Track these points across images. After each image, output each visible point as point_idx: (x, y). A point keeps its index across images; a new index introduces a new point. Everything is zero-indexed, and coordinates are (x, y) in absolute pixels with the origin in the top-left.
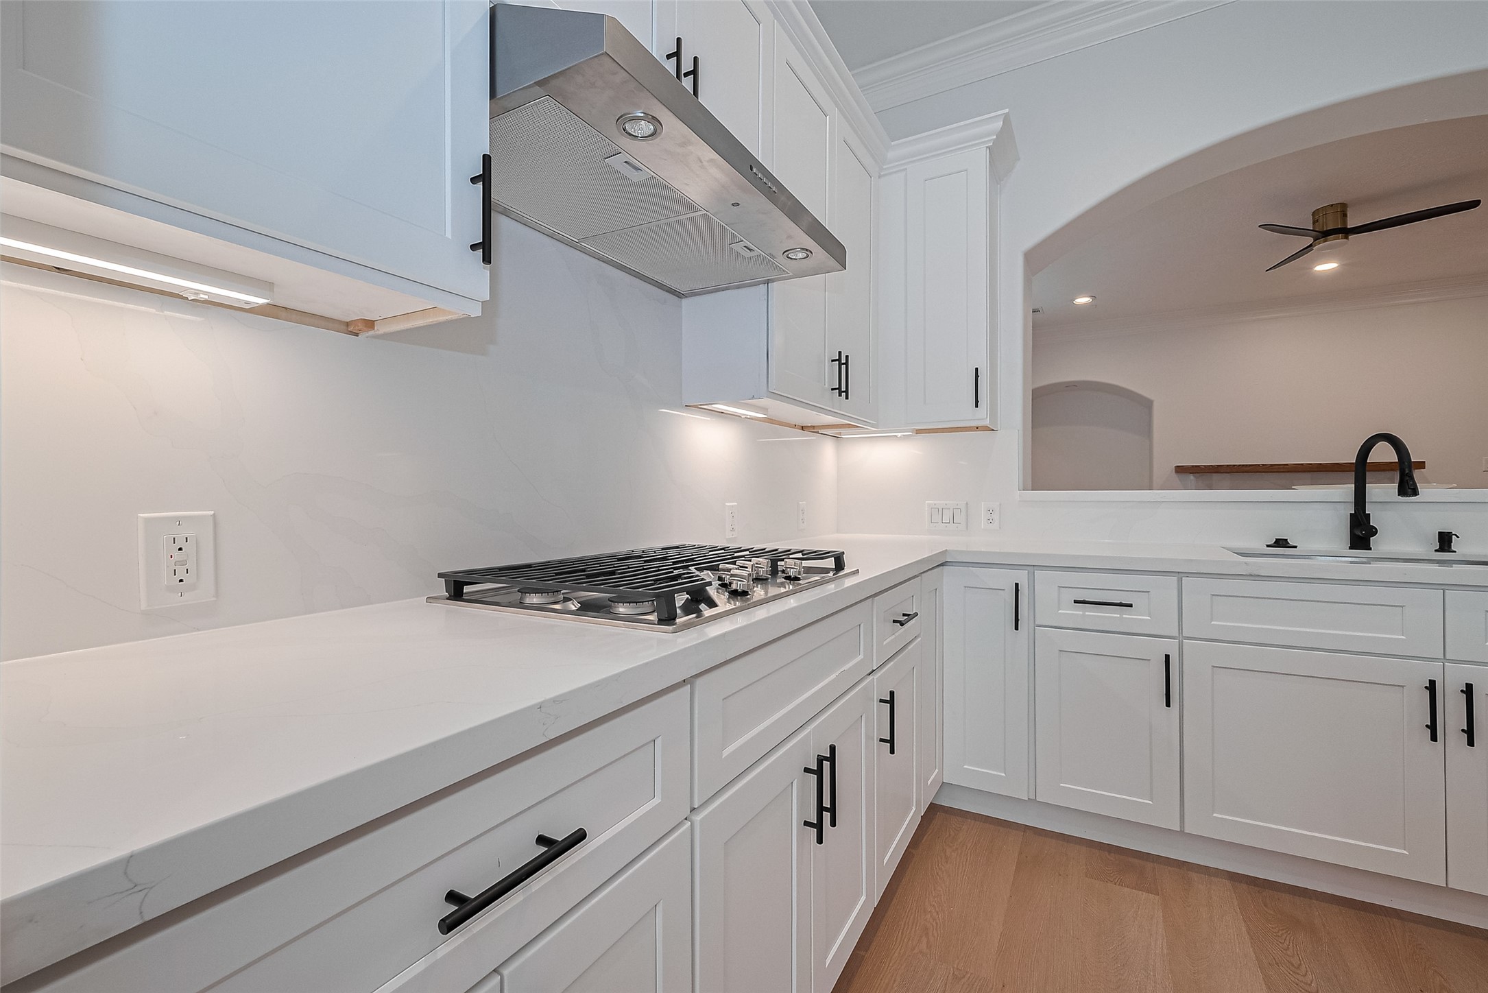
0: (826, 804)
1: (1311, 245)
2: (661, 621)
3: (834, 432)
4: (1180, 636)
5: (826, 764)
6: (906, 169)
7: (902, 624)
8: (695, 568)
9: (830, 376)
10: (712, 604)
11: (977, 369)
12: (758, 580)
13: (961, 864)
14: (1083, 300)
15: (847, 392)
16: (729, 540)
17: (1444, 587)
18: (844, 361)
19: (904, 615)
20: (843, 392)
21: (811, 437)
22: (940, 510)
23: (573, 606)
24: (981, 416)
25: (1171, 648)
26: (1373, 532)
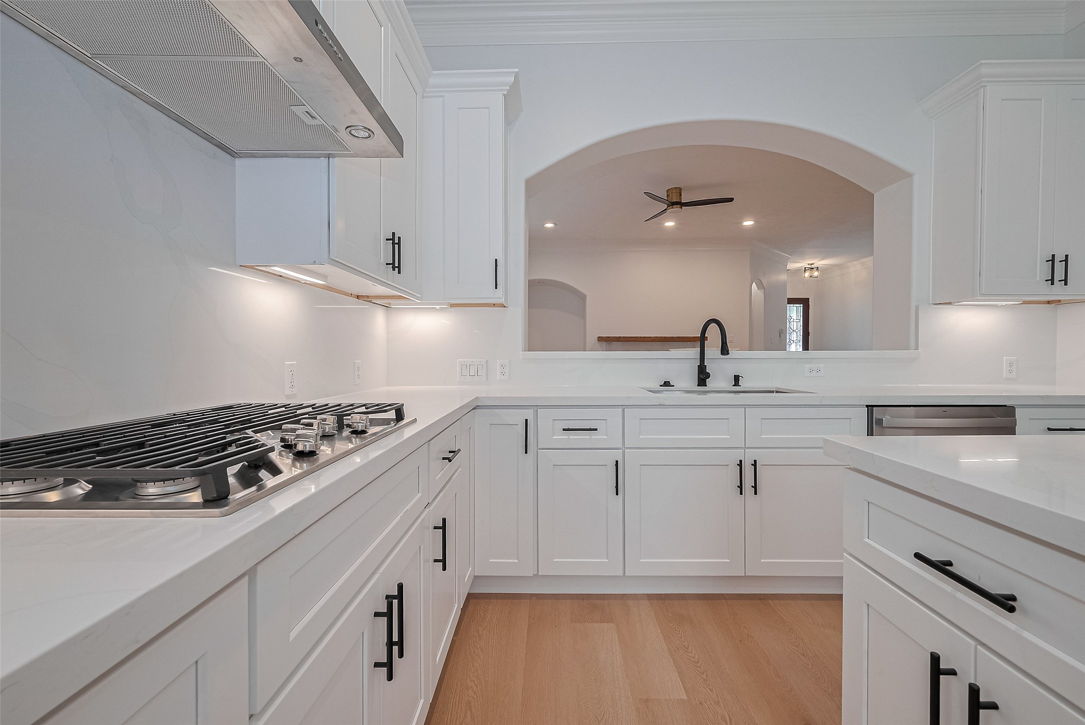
0: (395, 638)
1: (666, 209)
2: (209, 503)
3: (385, 303)
4: (624, 447)
5: (395, 602)
6: (444, 96)
7: (450, 461)
8: (252, 431)
9: (385, 252)
10: (275, 471)
11: (496, 260)
12: (325, 437)
13: (490, 639)
14: (549, 225)
15: (399, 267)
16: (288, 397)
17: (745, 406)
18: (397, 241)
19: (450, 452)
20: (397, 267)
21: (366, 306)
22: (468, 366)
23: (80, 489)
24: (498, 296)
25: (619, 457)
26: (708, 375)
